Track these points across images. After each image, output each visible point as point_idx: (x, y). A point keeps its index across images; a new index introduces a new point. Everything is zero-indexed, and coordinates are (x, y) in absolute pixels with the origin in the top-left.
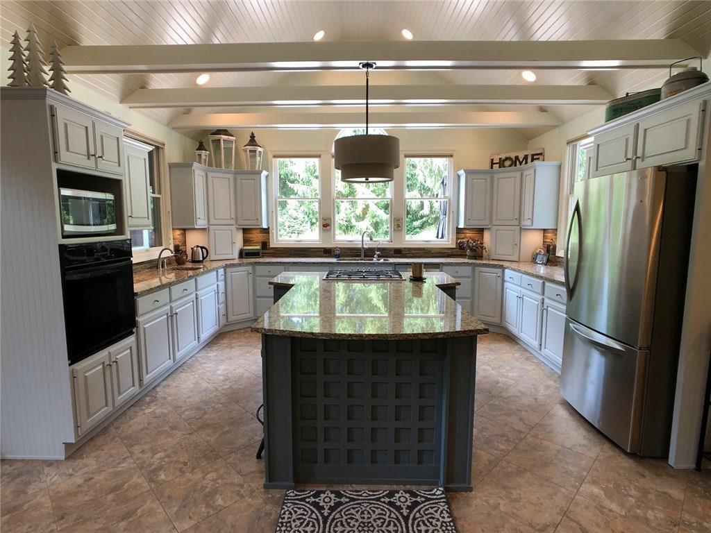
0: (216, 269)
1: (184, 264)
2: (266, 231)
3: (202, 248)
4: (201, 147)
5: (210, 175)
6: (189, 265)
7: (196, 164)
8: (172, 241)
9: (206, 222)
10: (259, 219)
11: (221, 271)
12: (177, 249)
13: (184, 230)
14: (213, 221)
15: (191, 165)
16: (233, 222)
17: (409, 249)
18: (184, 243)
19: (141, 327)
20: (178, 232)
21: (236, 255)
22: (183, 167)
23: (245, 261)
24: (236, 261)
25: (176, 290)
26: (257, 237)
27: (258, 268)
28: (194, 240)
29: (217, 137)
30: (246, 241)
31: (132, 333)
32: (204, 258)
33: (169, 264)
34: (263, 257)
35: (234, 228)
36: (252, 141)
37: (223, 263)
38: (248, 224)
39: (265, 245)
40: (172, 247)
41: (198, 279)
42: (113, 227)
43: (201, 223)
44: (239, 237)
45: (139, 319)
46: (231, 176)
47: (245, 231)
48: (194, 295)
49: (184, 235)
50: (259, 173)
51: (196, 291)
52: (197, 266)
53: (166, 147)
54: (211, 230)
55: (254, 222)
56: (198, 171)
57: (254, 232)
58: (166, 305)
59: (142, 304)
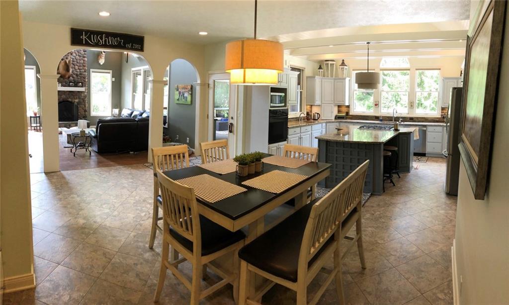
0: (322, 123)
1: (309, 120)
2: (348, 107)
3: (318, 114)
4: (320, 68)
5: (323, 80)
6: (312, 121)
7: (316, 76)
8: (306, 110)
9: (320, 102)
10: (344, 101)
11: (324, 124)
12: (308, 114)
13: (312, 106)
14: (323, 102)
15: (314, 77)
16: (333, 102)
17: (417, 118)
18: (311, 111)
19: (289, 138)
20: (309, 106)
21: (333, 118)
22: (312, 78)
23: (337, 120)
24: (333, 121)
25: (303, 129)
26: (344, 110)
27: (341, 124)
28: (315, 110)
29: (328, 62)
30: (339, 111)
31: (285, 140)
32: (318, 118)
33: (304, 119)
34: (346, 119)
35: (333, 105)
36: (343, 64)
37: (326, 121)
38: (340, 103)
39: (347, 113)
40: (305, 113)
41: (313, 126)
42: (283, 104)
43: (318, 102)
44: (336, 110)
45: (289, 136)
46: (333, 81)
47: (339, 106)
48: (310, 132)
49: (311, 107)
50: (345, 79)
51: (312, 130)
52: (314, 121)
53: (306, 69)
54: (323, 107)
55: (342, 103)
56: (318, 79)
57: (343, 107)
58: (298, 133)
59: (290, 131)
